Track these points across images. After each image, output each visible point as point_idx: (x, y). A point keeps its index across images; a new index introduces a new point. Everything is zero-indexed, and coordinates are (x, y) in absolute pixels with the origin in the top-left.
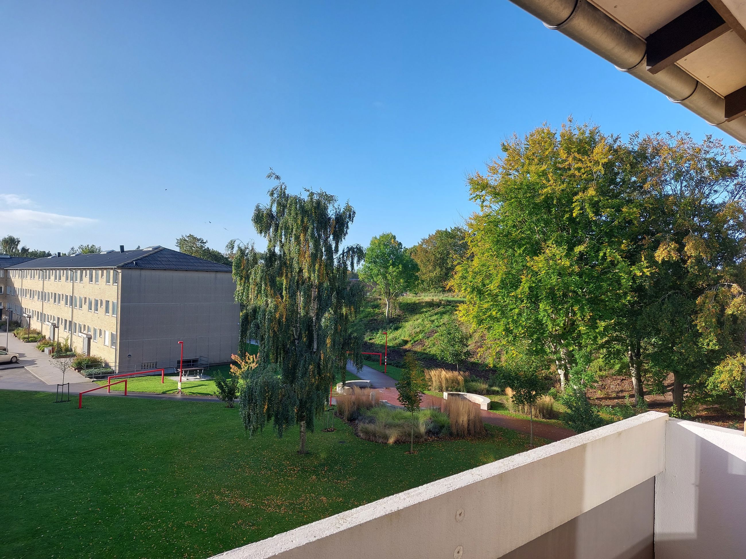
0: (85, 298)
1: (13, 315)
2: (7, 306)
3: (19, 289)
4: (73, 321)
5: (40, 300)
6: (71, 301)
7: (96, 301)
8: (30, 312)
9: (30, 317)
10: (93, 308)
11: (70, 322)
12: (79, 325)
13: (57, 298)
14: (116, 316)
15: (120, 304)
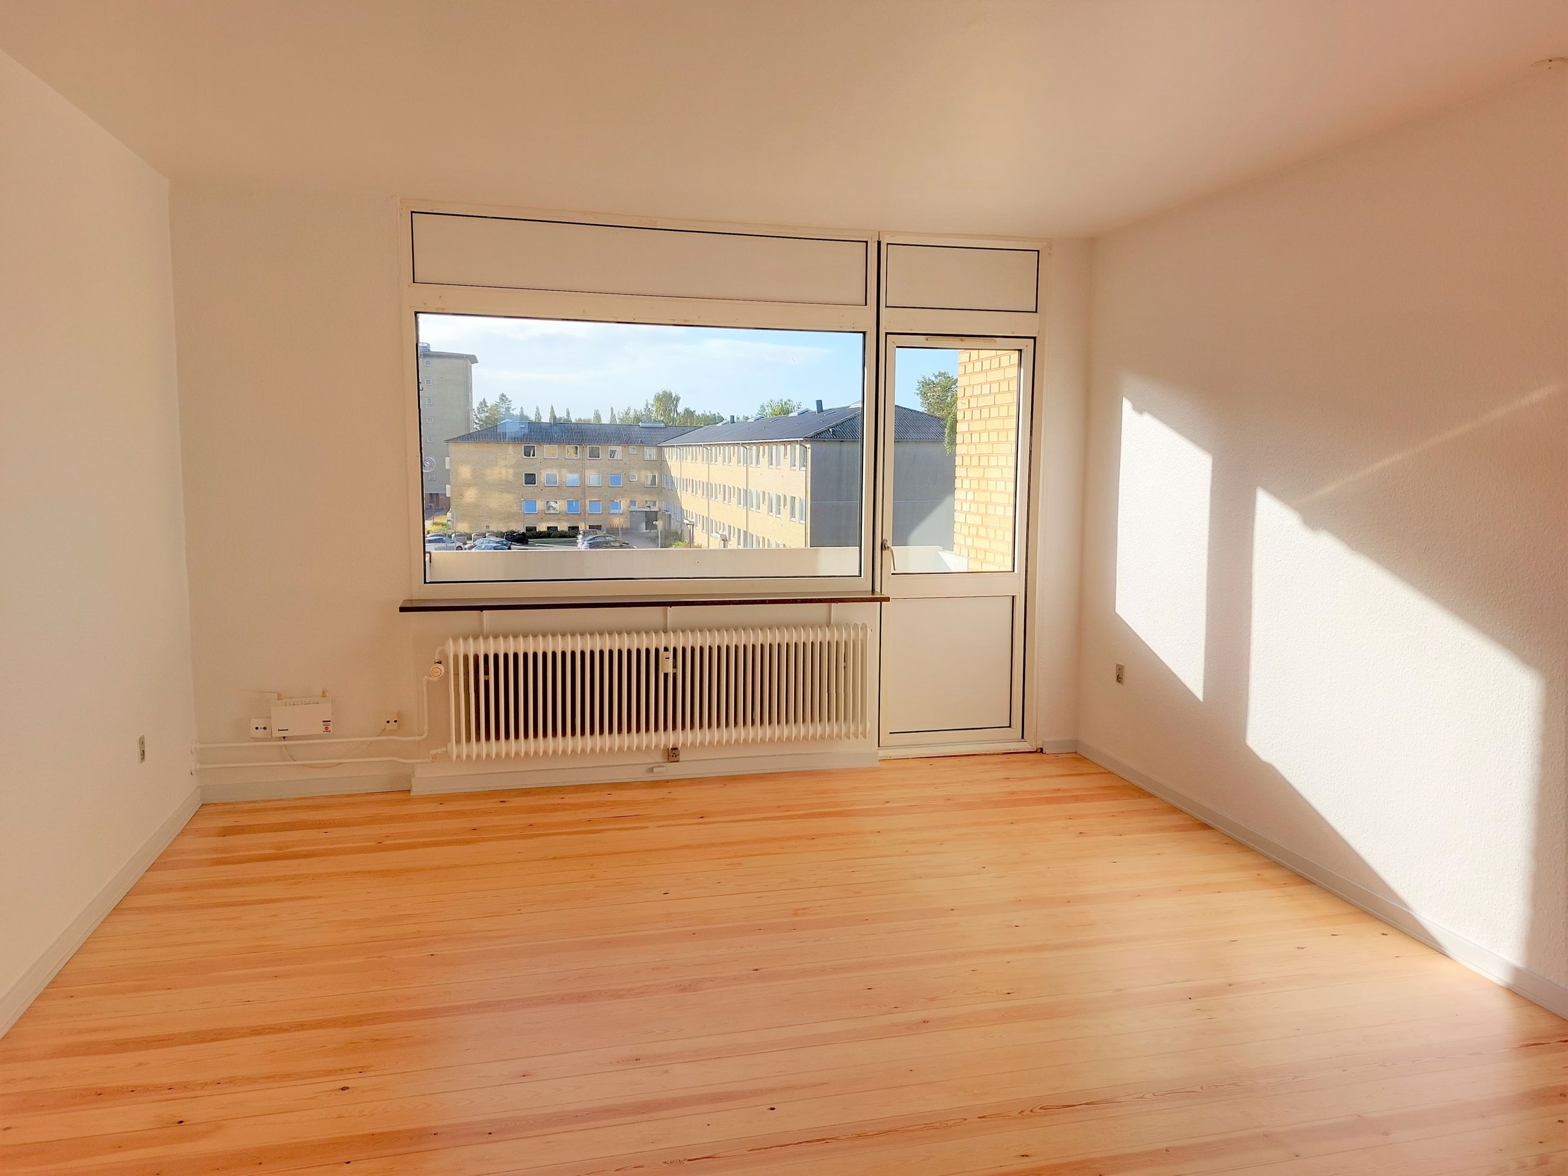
0: (764, 493)
1: (672, 521)
2: (664, 508)
3: (677, 478)
4: (749, 531)
5: (704, 496)
6: (746, 498)
7: (779, 497)
8: (692, 518)
9: (693, 525)
10: (774, 510)
11: (745, 533)
12: (757, 537)
13: (727, 492)
14: (804, 522)
15: (809, 502)
